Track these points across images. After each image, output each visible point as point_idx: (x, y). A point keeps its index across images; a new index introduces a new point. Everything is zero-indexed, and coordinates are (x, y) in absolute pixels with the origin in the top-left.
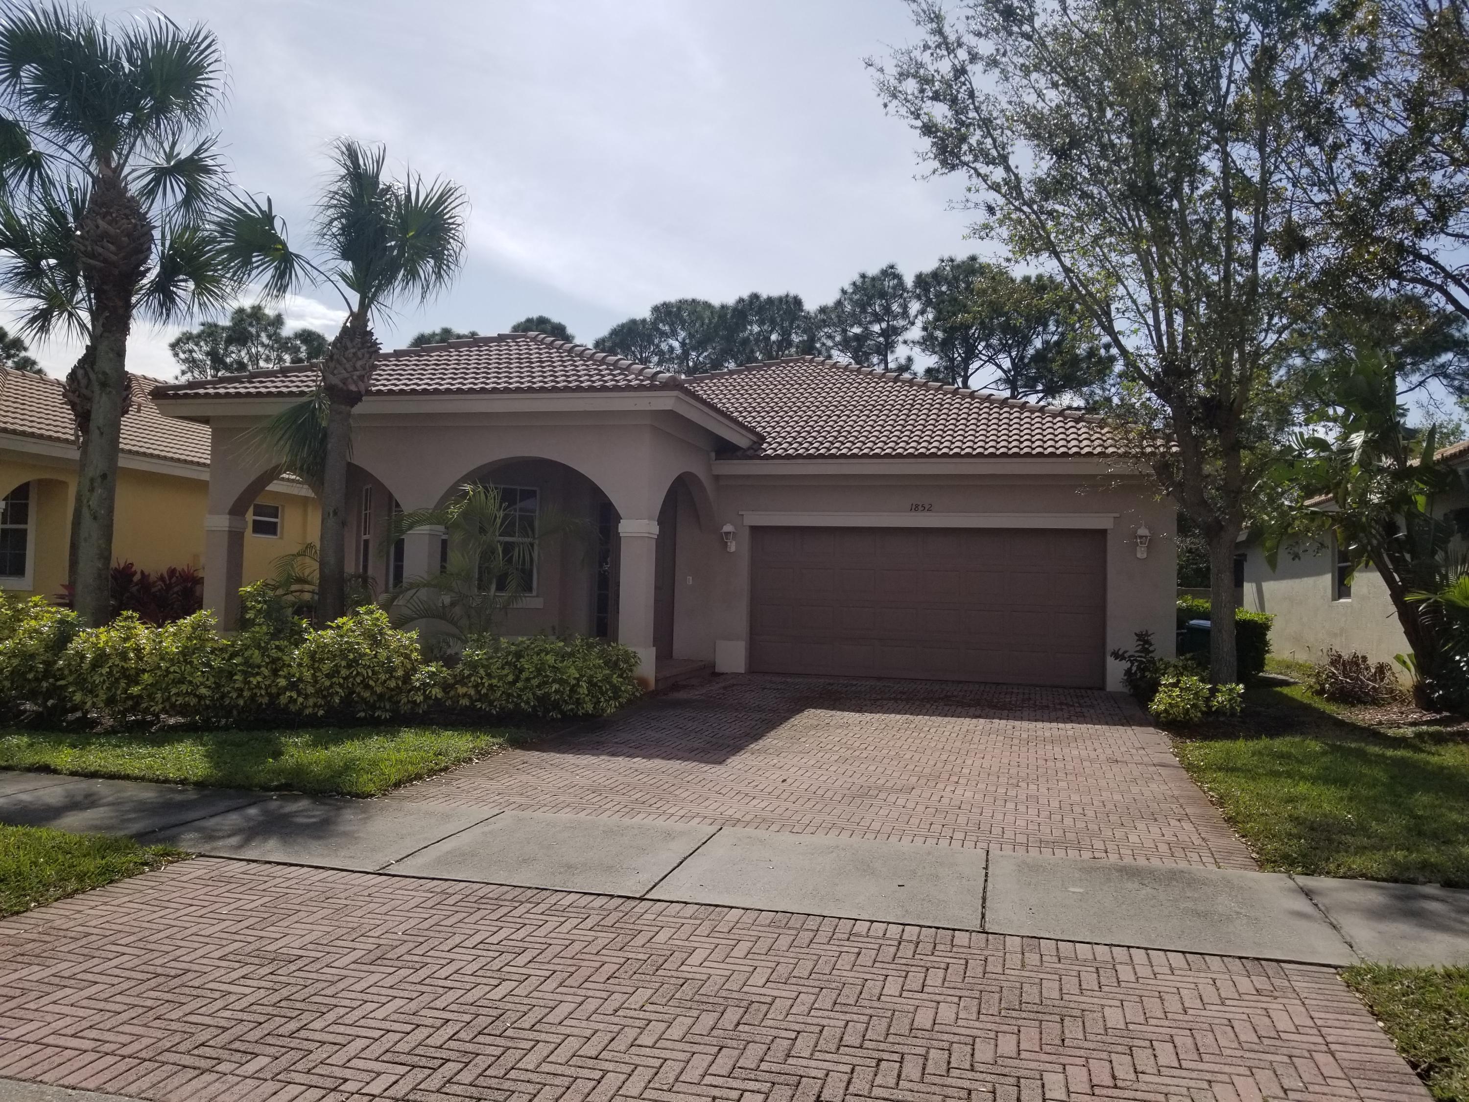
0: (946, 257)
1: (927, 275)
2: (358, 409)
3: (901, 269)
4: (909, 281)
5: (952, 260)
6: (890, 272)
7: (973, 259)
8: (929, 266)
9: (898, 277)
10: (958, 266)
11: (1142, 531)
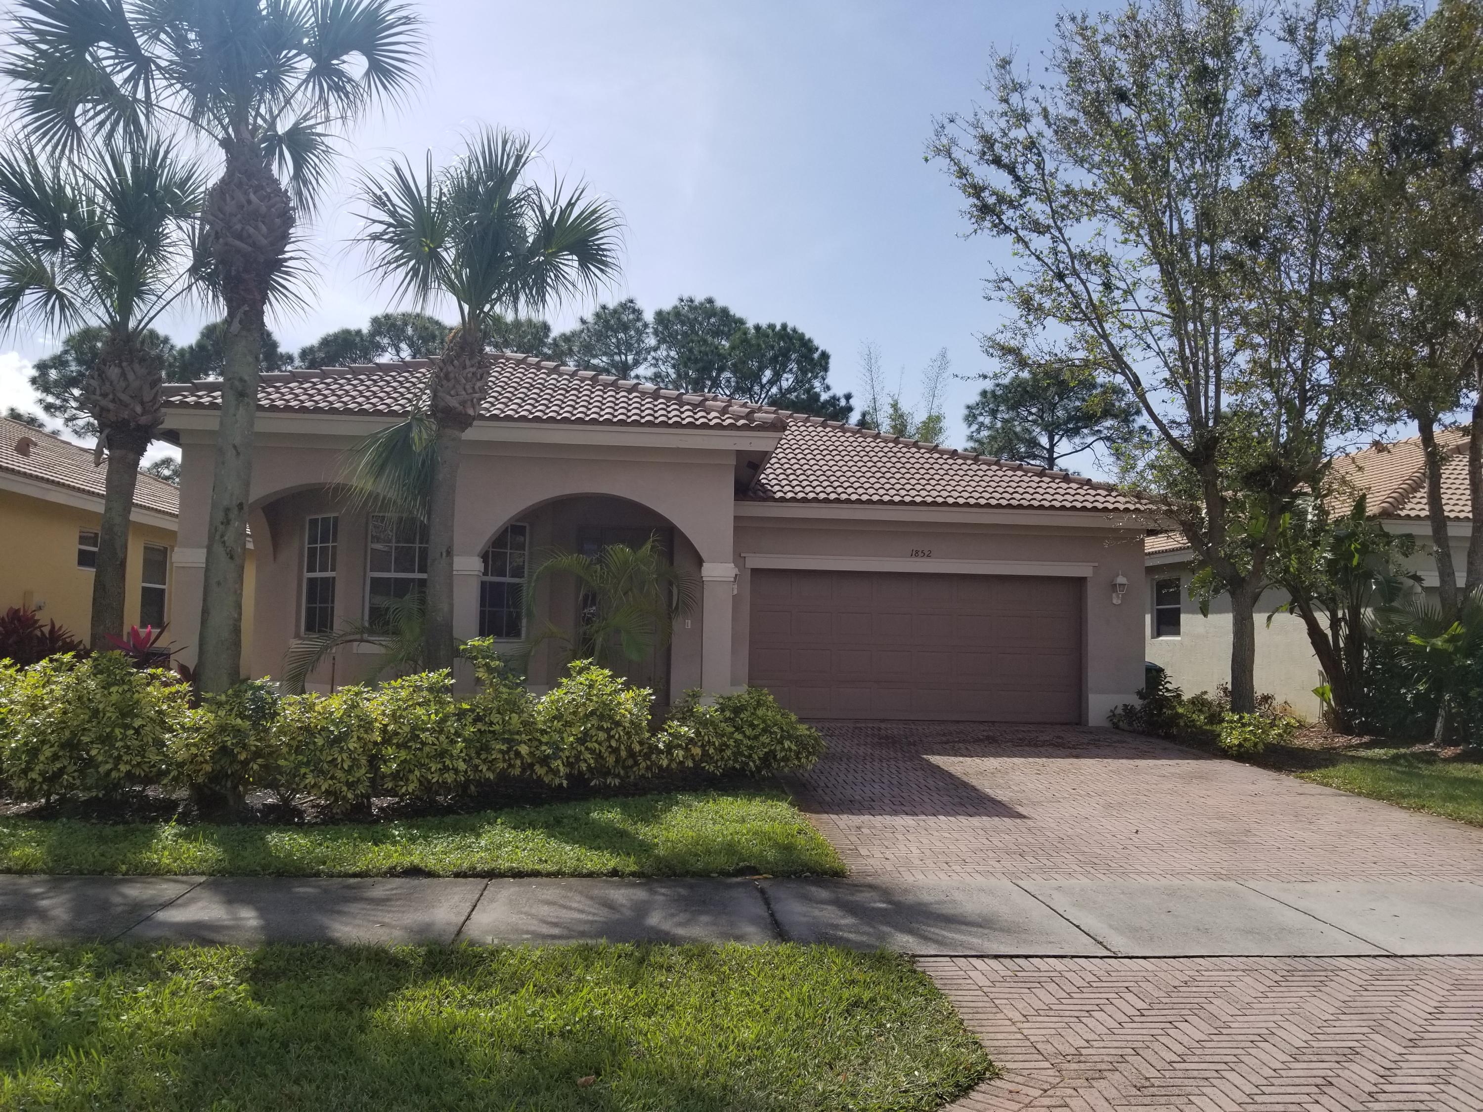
0: (685, 297)
1: (669, 313)
2: (470, 434)
3: (640, 304)
4: (649, 316)
5: (692, 301)
6: (628, 306)
7: (710, 301)
8: (668, 305)
9: (638, 313)
10: (696, 308)
11: (1121, 580)
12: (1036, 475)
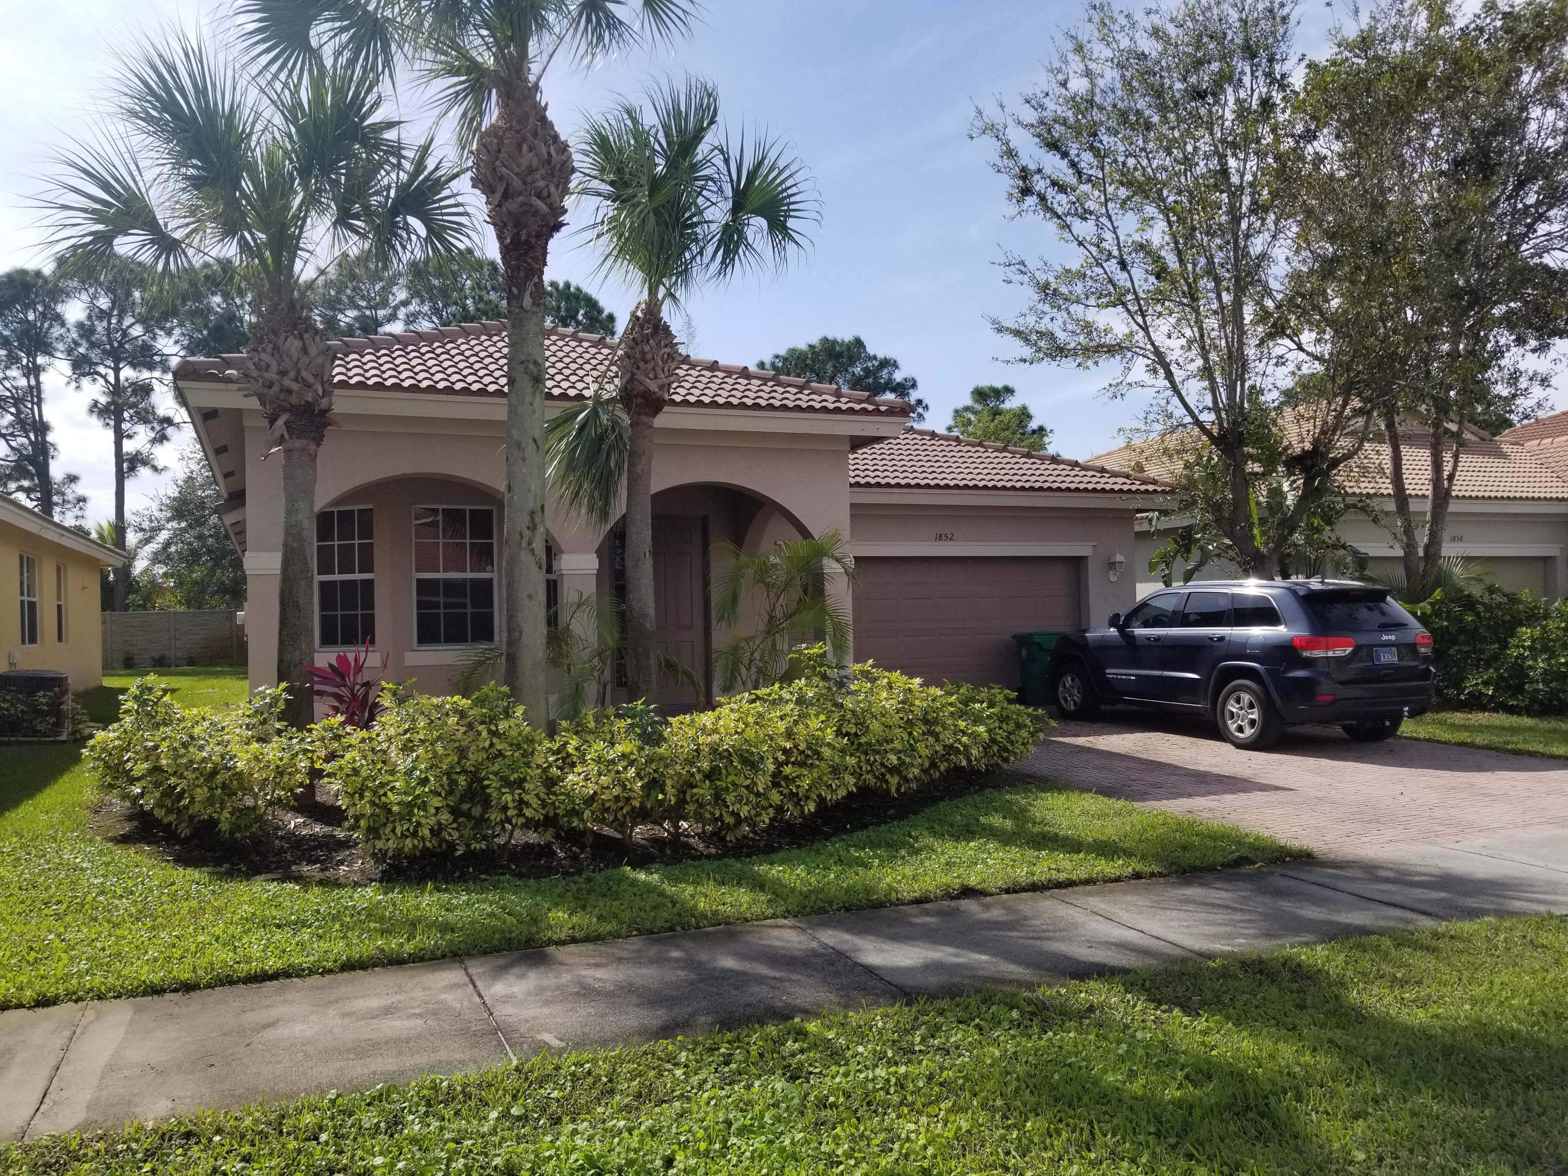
11: (1119, 558)
12: (1023, 456)
